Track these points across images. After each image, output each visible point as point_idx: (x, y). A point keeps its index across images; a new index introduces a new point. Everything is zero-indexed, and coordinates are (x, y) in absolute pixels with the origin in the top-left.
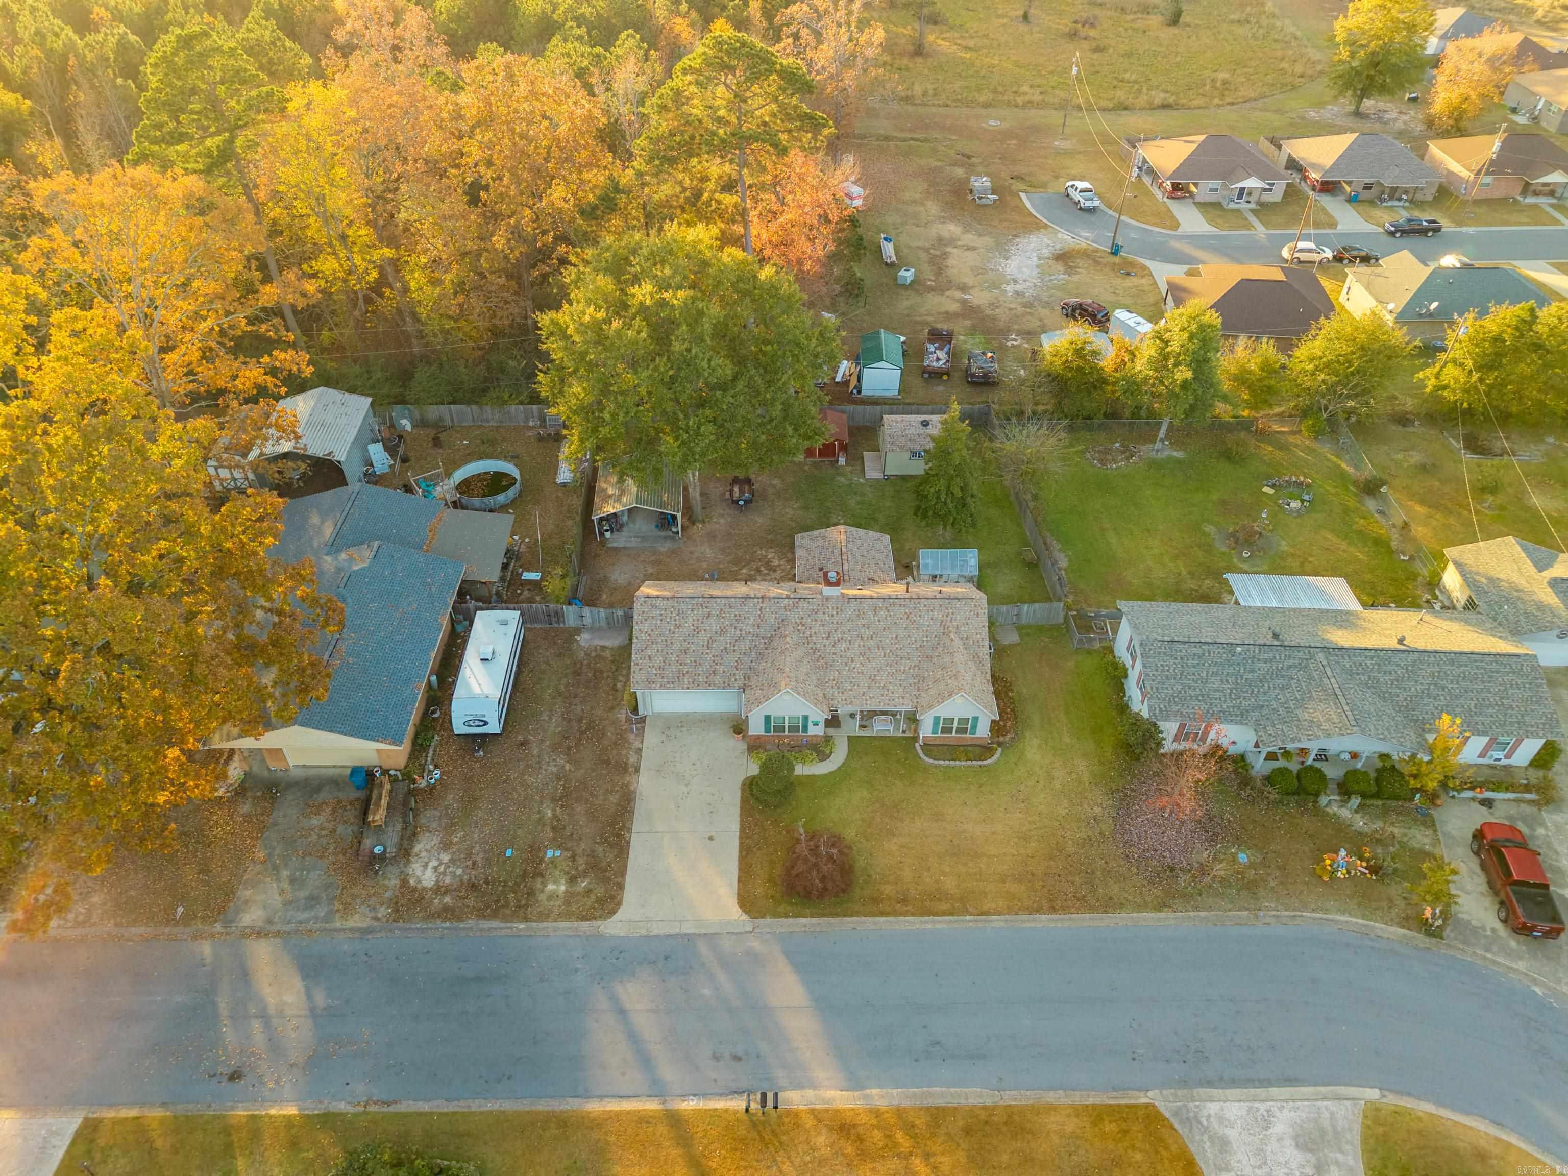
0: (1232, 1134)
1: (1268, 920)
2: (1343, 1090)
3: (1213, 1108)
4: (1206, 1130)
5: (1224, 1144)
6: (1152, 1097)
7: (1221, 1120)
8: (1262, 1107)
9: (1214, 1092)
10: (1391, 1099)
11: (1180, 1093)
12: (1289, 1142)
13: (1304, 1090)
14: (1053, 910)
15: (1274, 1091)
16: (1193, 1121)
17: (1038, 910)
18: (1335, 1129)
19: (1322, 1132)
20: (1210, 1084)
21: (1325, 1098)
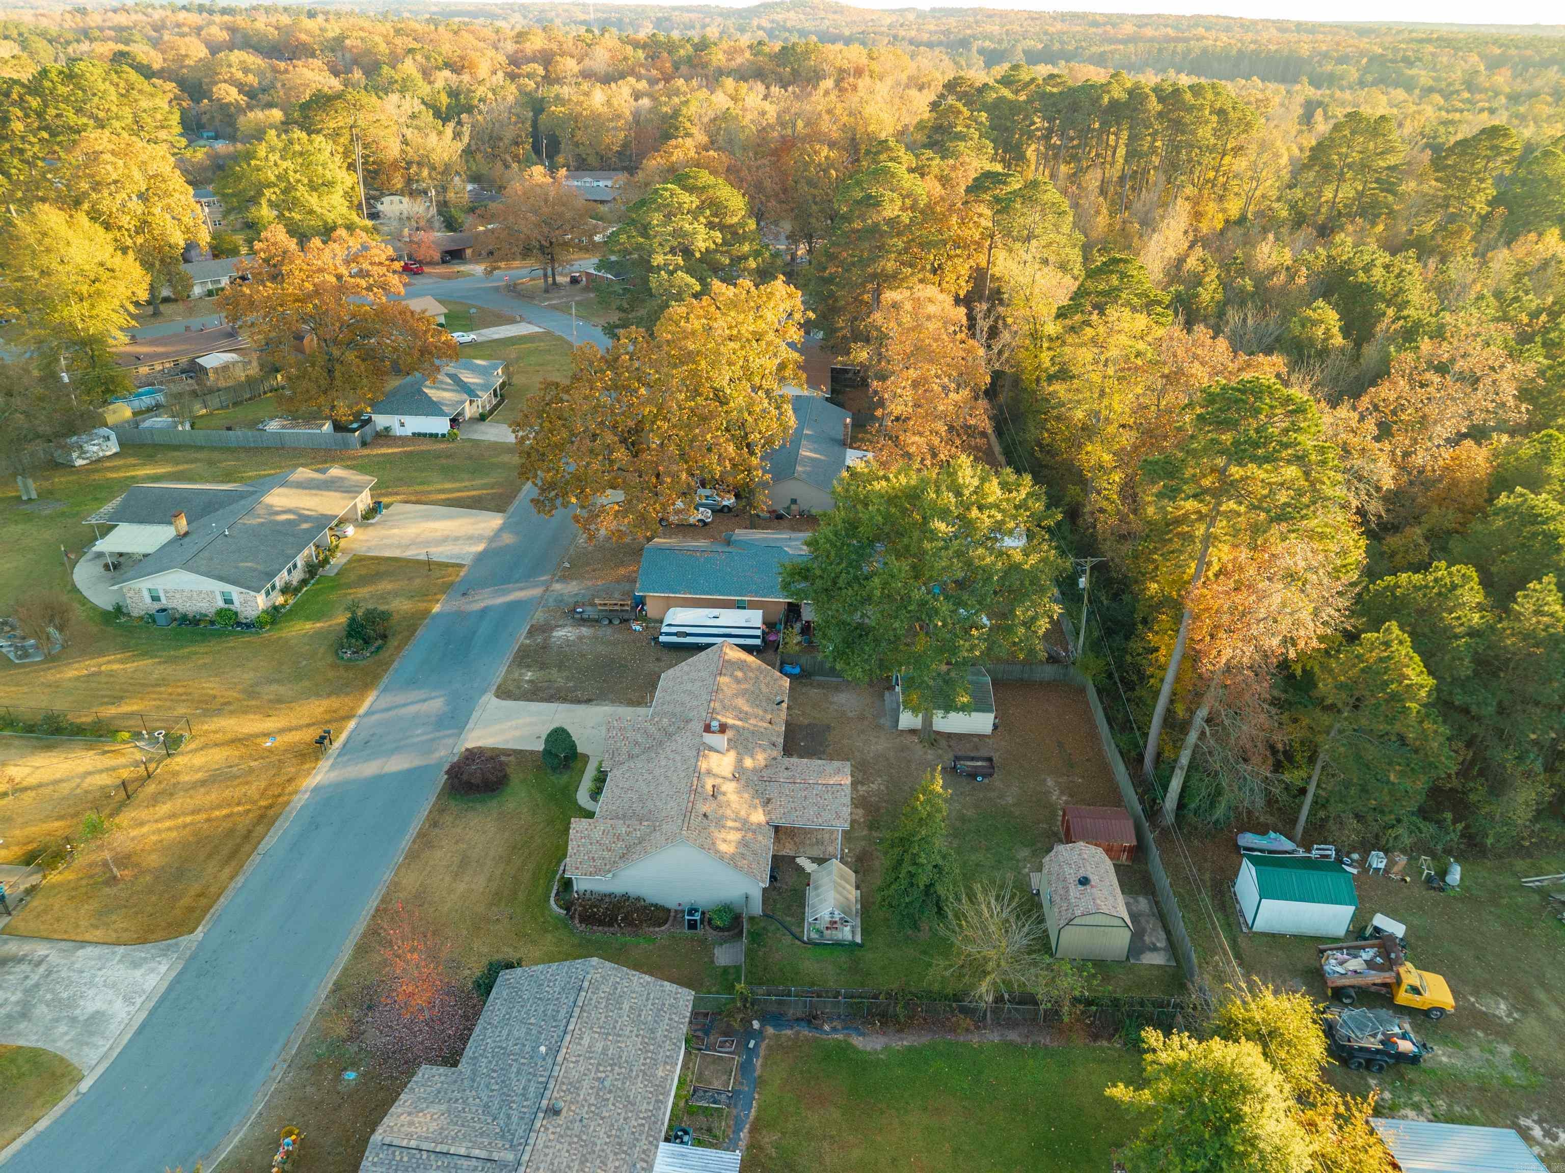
0: (138, 973)
1: (277, 1070)
2: (105, 1065)
3: (163, 968)
4: (153, 958)
5: (135, 965)
6: (199, 933)
7: (152, 970)
8: (139, 1001)
9: (173, 974)
10: (71, 1099)
11: (188, 953)
12: (104, 1007)
13: (129, 1036)
14: (377, 910)
15: (143, 1015)
16: (164, 953)
17: (383, 901)
18: (87, 1044)
19: (91, 1034)
20: (180, 974)
21: (111, 1048)
